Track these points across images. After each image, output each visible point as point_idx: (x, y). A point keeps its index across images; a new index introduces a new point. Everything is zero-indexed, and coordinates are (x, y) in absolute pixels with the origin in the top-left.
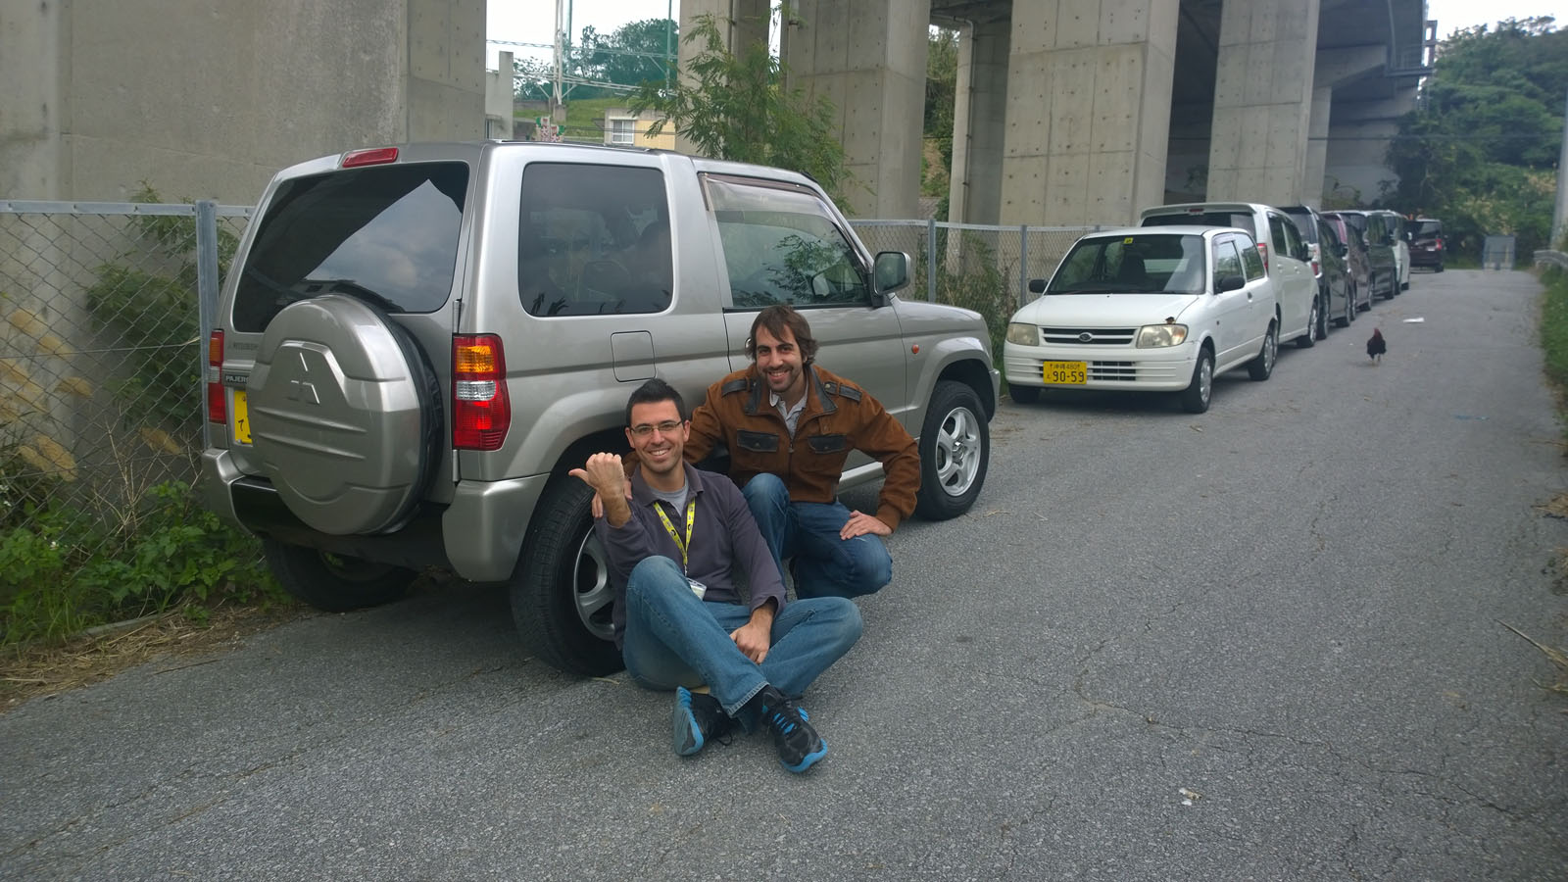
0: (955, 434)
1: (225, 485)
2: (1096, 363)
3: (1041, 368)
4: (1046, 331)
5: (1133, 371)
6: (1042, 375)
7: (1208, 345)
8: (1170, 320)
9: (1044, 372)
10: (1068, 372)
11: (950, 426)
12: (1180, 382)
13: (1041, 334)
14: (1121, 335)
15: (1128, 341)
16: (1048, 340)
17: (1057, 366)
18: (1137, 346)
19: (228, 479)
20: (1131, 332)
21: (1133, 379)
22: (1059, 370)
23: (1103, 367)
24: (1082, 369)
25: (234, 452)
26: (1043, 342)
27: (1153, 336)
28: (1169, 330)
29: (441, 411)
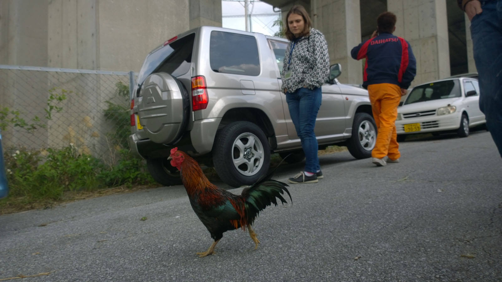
0: (366, 130)
1: (135, 143)
2: (423, 123)
3: (403, 128)
4: (404, 114)
5: (437, 124)
6: (404, 130)
7: (465, 114)
8: (449, 105)
9: (405, 129)
10: (413, 127)
11: (363, 127)
12: (457, 126)
13: (402, 116)
14: (432, 112)
15: (434, 114)
16: (405, 118)
17: (409, 126)
18: (438, 115)
19: (136, 141)
20: (435, 111)
21: (437, 127)
22: (410, 127)
23: (426, 124)
24: (419, 125)
25: (137, 133)
26: (403, 118)
27: (443, 111)
28: (449, 108)
29: (189, 101)
